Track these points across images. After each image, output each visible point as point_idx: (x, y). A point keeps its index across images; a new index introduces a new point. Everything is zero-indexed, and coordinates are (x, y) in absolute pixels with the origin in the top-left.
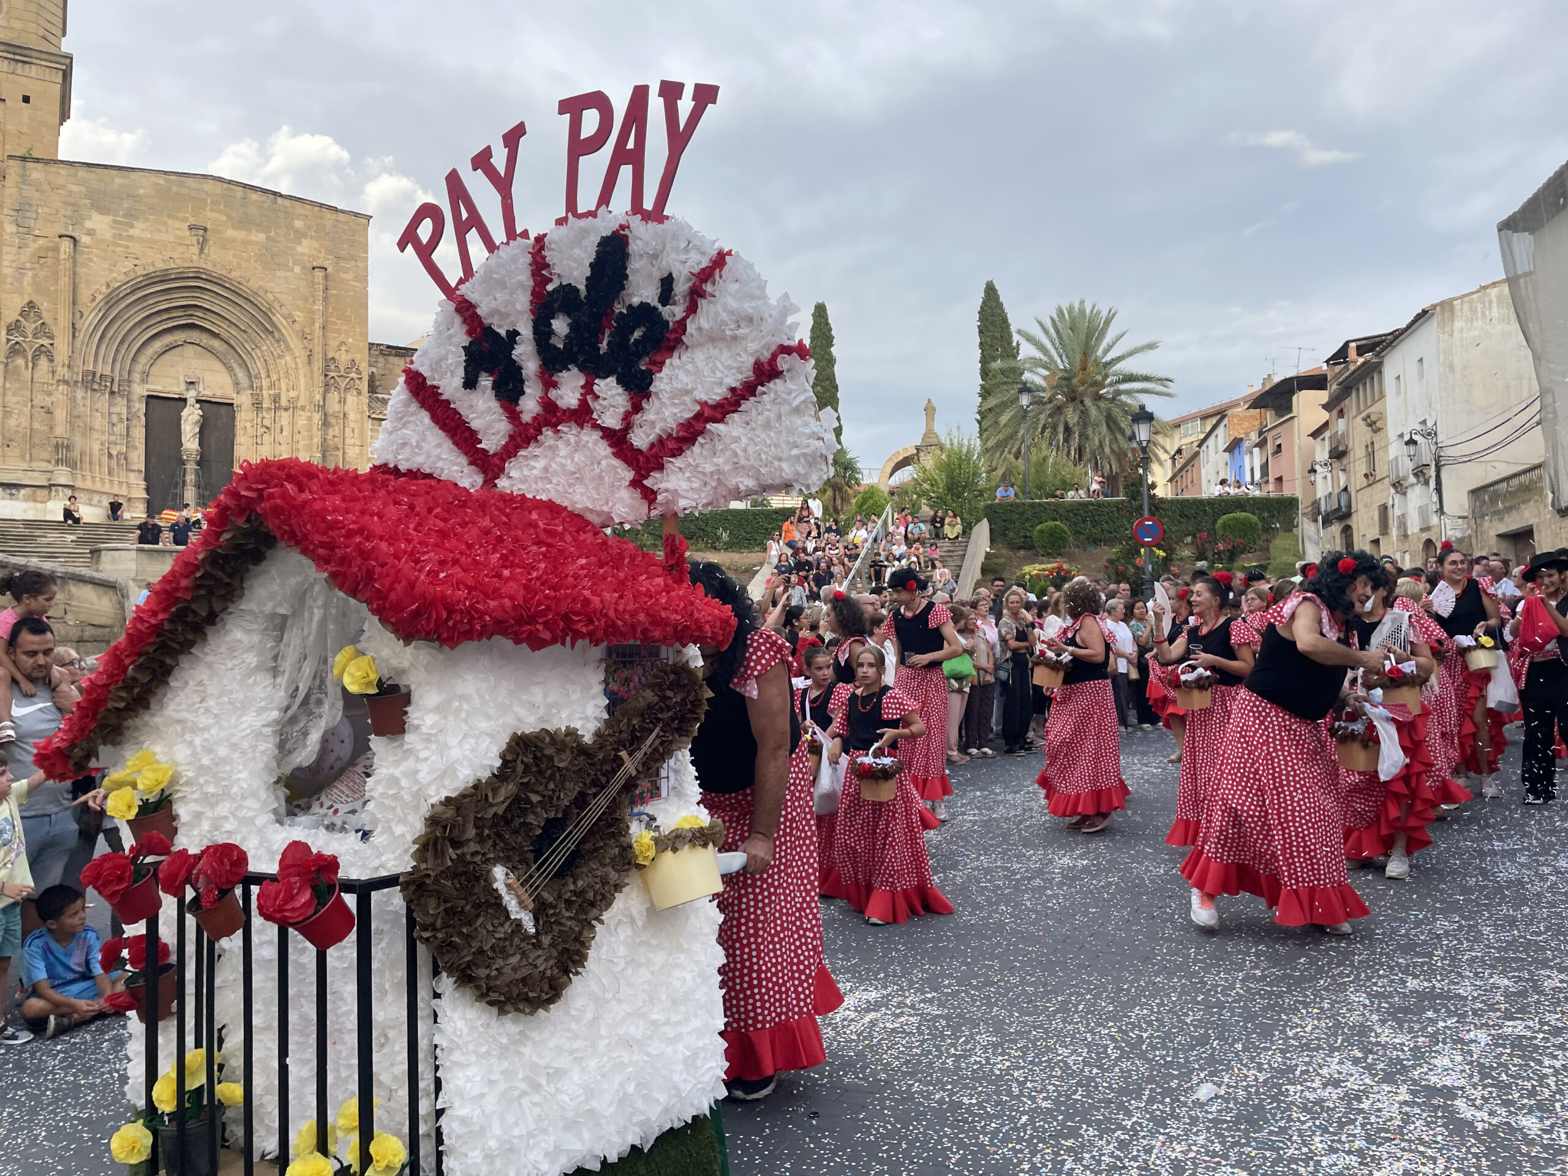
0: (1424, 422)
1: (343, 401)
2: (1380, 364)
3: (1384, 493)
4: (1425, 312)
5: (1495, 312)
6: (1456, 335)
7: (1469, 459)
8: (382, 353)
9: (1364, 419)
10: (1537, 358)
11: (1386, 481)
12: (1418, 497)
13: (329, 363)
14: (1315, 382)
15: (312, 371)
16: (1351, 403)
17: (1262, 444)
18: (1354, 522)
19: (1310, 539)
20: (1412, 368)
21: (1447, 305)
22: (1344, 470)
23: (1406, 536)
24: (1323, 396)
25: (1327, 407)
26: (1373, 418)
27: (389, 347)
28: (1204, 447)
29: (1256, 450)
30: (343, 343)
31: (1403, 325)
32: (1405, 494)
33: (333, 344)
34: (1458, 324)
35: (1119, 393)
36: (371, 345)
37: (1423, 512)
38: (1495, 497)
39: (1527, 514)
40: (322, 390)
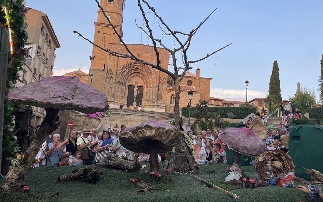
13: (160, 78)
15: (157, 80)
30: (163, 74)
40: (158, 84)
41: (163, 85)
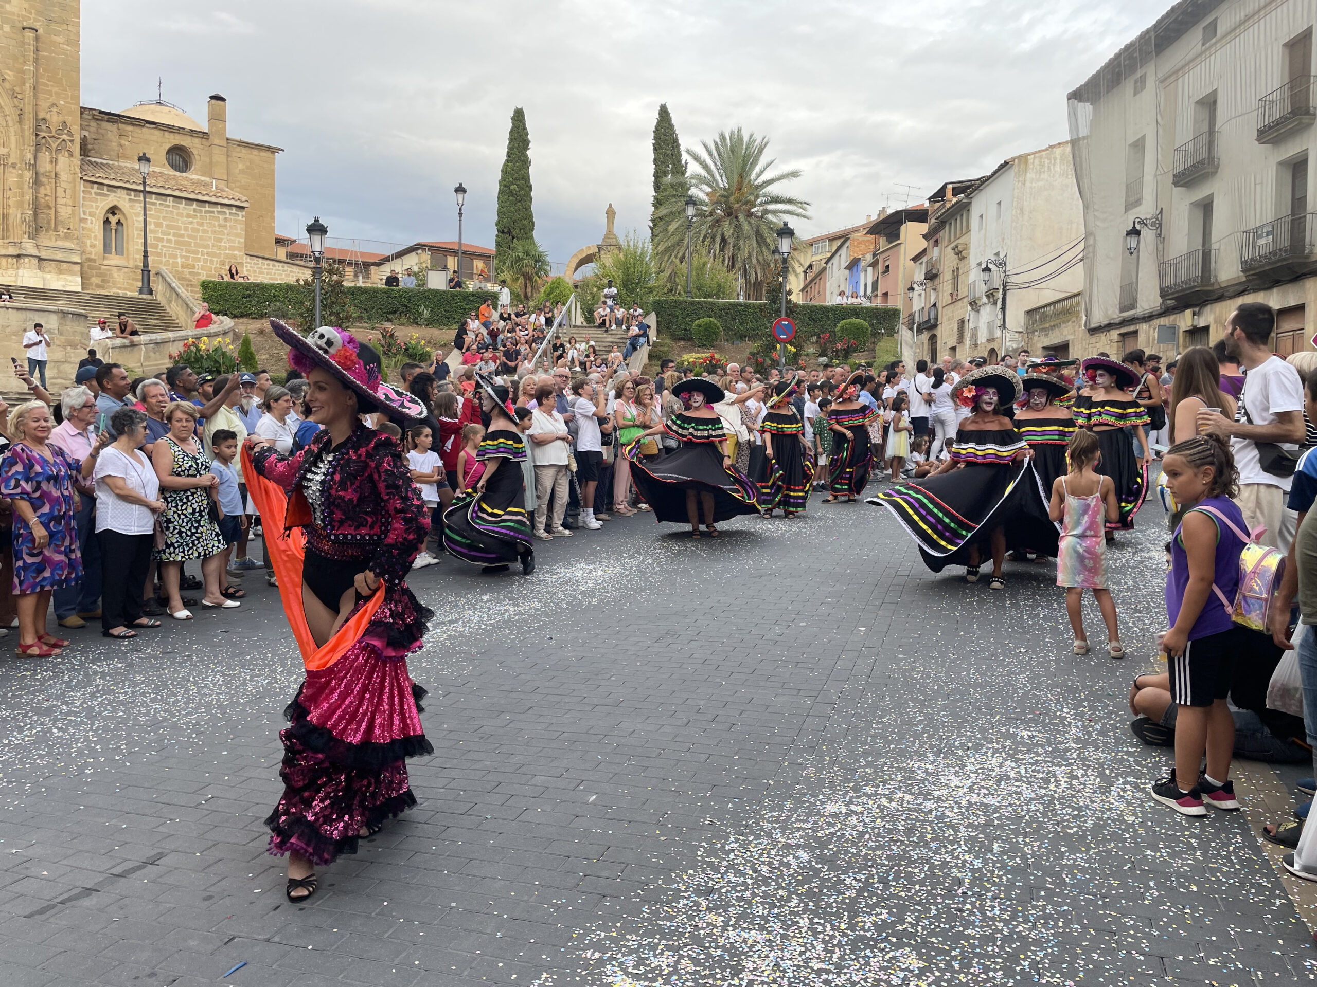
0: (997, 254)
1: (53, 161)
2: (970, 203)
3: (964, 309)
4: (1006, 163)
5: (1058, 169)
6: (1028, 184)
7: (1029, 285)
8: (94, 118)
9: (953, 249)
10: (1086, 207)
11: (966, 300)
12: (988, 314)
13: (39, 123)
14: (918, 215)
15: (22, 130)
16: (944, 234)
17: (874, 265)
18: (939, 332)
19: (906, 343)
20: (993, 209)
21: (1023, 159)
22: (935, 289)
23: (976, 345)
24: (924, 228)
25: (925, 237)
26: (960, 247)
27: (101, 112)
28: (830, 264)
29: (870, 269)
30: (54, 105)
31: (989, 174)
32: (978, 311)
33: (44, 105)
34: (1030, 175)
35: (766, 212)
36: (81, 108)
37: (990, 326)
38: (1044, 318)
39: (1065, 332)
40: (33, 149)
41: (63, 160)
